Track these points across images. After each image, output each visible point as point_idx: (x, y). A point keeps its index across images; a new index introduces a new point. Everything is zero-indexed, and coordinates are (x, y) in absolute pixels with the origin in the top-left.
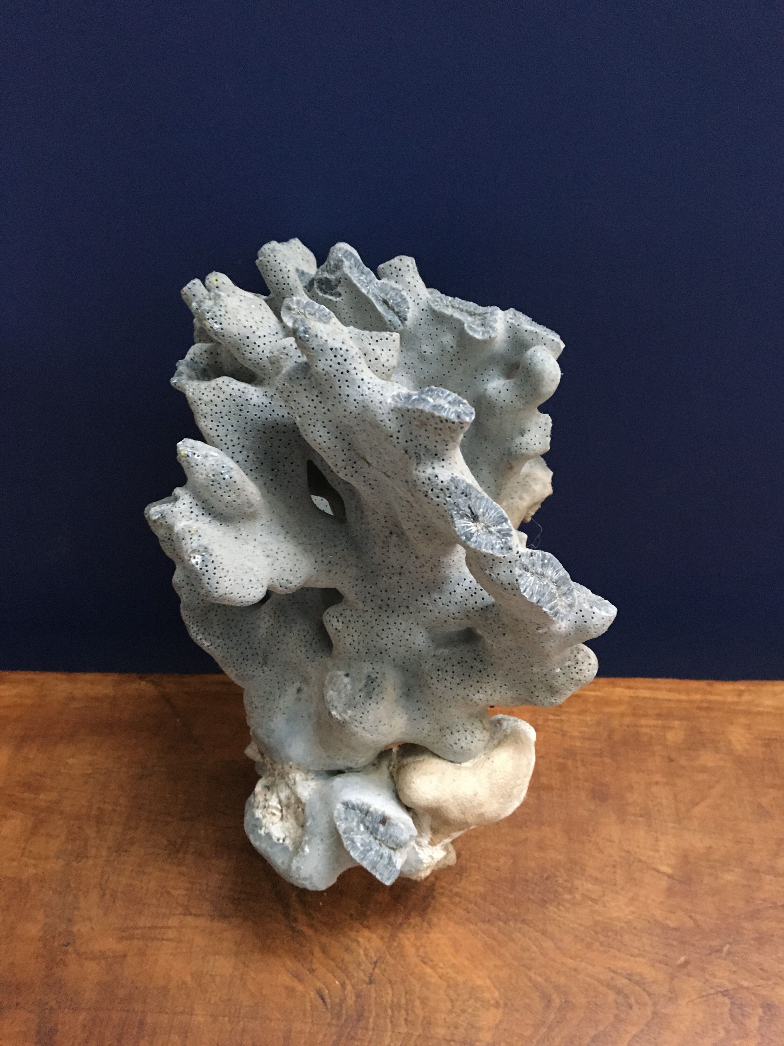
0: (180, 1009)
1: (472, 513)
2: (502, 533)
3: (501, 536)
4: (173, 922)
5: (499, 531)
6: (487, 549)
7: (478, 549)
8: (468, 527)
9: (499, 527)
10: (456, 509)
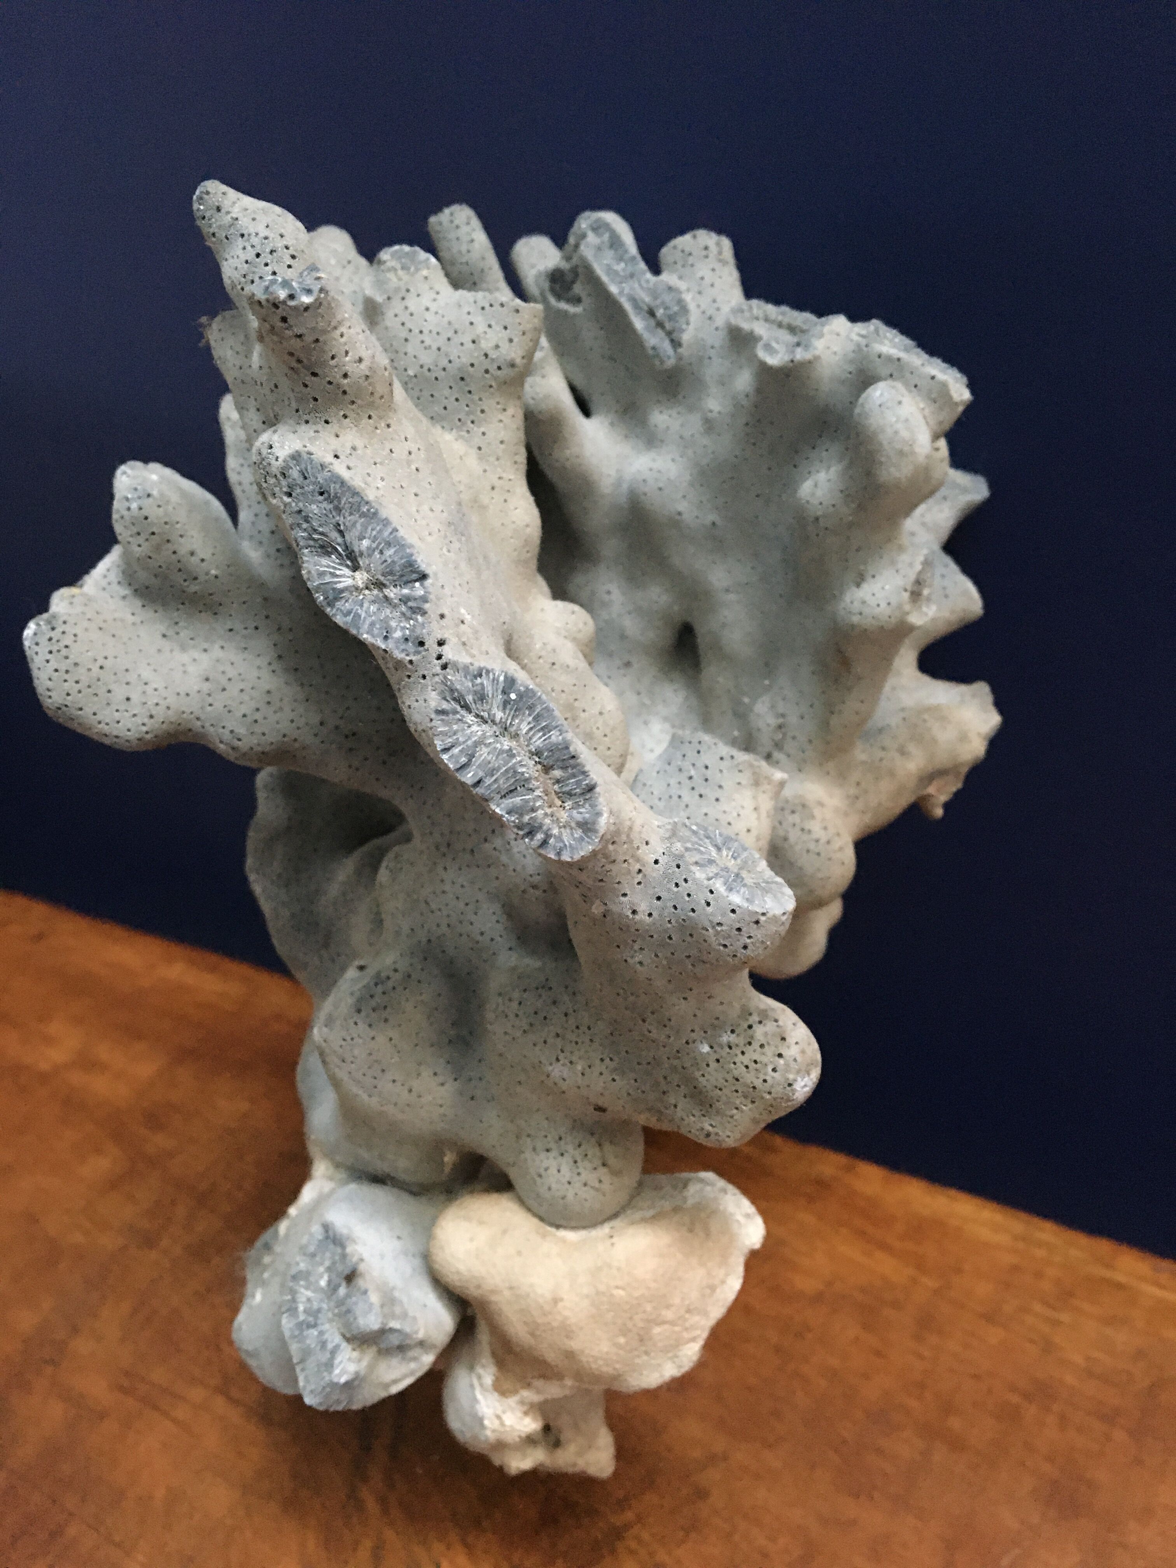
0: (117, 1539)
1: (346, 548)
2: (410, 604)
3: (409, 614)
4: (197, 1394)
5: (405, 600)
6: (373, 636)
7: (354, 632)
8: (334, 575)
9: (406, 591)
10: (305, 525)
